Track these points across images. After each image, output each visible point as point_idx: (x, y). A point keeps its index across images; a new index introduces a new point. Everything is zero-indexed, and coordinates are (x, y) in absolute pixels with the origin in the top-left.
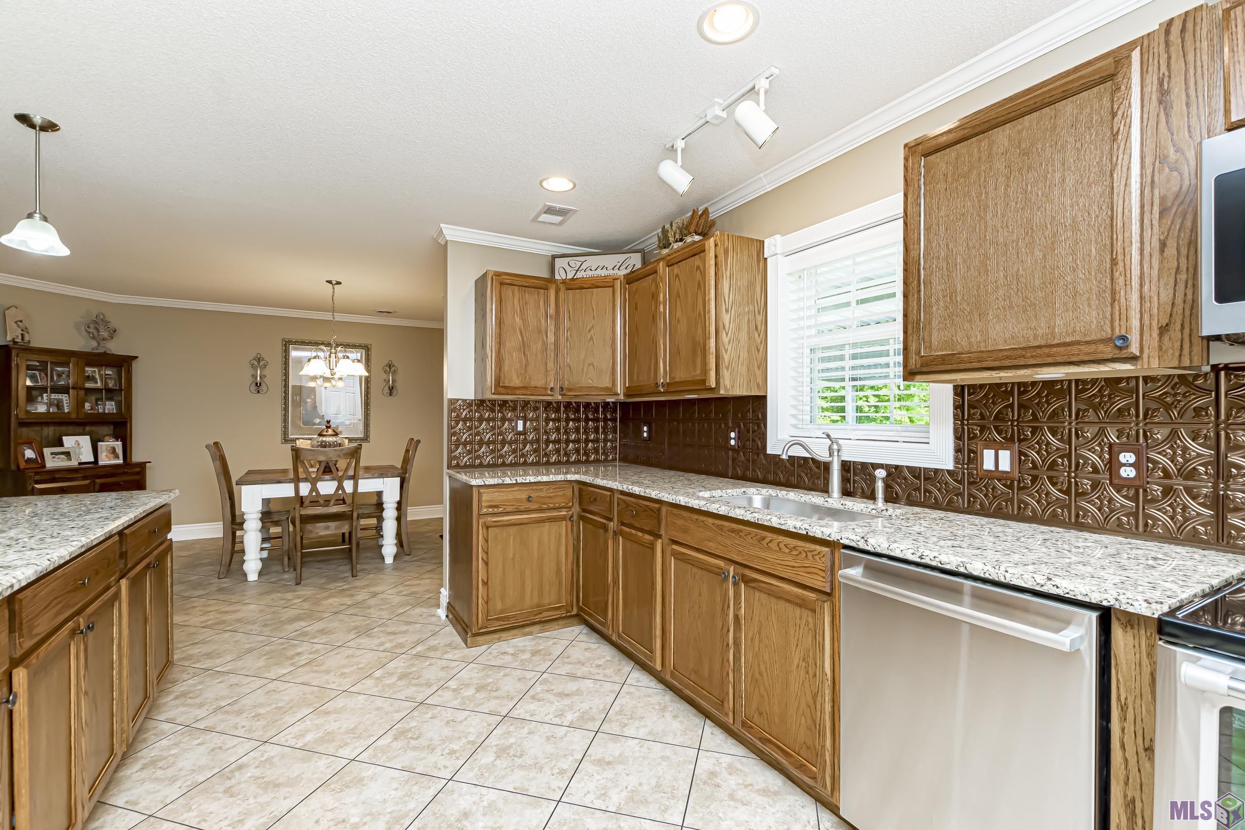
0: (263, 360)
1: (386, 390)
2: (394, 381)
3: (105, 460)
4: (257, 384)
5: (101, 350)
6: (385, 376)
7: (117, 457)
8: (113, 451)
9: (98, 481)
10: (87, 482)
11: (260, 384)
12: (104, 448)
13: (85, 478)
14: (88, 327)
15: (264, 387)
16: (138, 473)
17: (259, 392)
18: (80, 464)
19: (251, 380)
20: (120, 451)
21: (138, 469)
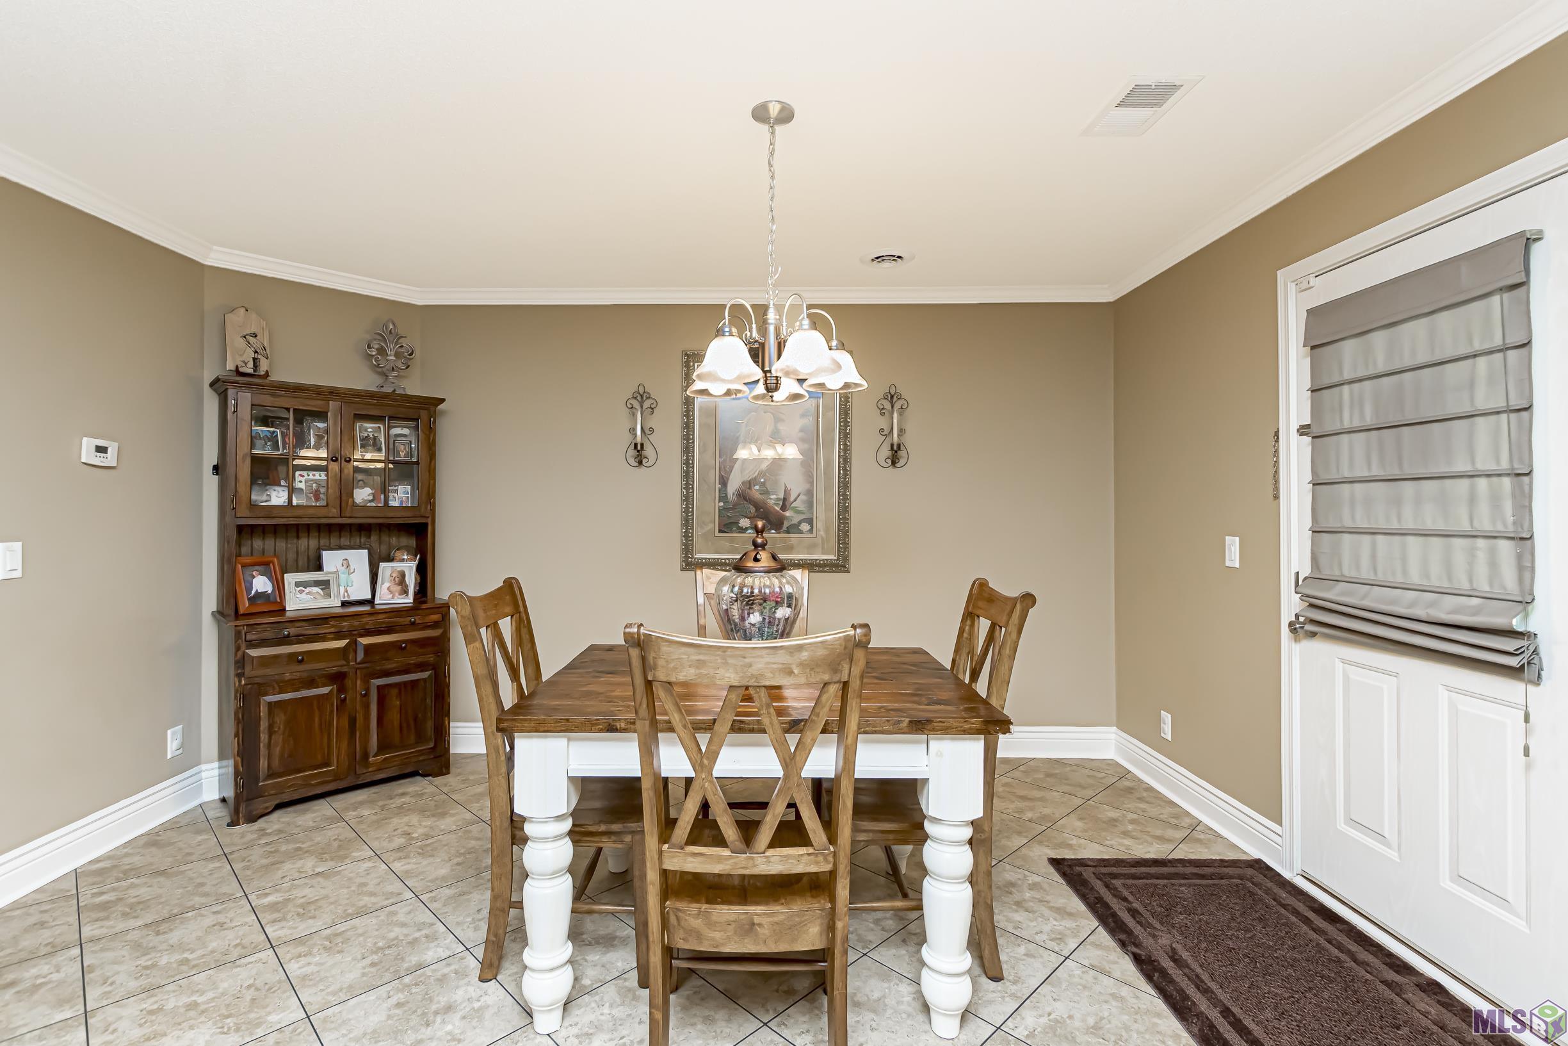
0: (649, 398)
1: (886, 452)
2: (901, 432)
3: (388, 596)
4: (636, 445)
5: (388, 389)
6: (883, 423)
7: (405, 592)
8: (401, 579)
9: (365, 641)
10: (342, 643)
11: (642, 445)
12: (388, 572)
13: (338, 636)
14: (369, 347)
15: (649, 451)
16: (435, 625)
17: (640, 463)
18: (345, 604)
19: (627, 439)
20: (411, 581)
21: (435, 617)
